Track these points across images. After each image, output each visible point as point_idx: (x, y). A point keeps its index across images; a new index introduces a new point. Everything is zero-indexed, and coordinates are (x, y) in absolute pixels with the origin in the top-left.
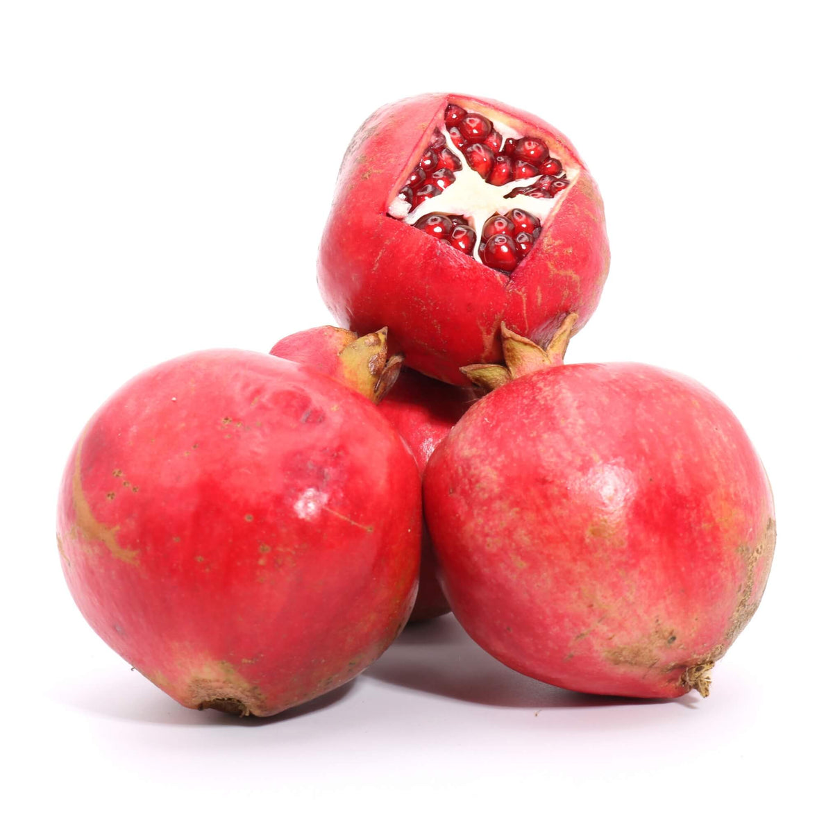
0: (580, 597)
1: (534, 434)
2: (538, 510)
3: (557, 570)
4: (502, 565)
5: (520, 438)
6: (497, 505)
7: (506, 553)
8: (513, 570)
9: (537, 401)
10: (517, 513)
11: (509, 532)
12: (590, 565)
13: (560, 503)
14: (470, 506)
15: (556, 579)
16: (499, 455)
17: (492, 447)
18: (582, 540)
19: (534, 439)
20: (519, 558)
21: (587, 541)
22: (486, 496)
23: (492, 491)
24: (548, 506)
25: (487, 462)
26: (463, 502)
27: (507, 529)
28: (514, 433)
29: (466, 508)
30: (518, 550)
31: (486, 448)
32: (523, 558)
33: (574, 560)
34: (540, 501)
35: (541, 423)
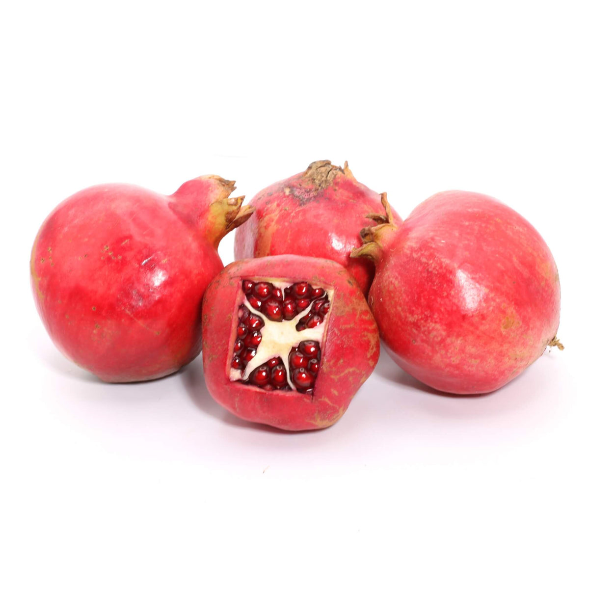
0: (509, 359)
1: (445, 294)
2: (473, 333)
3: (495, 354)
4: (465, 367)
5: (439, 300)
6: (449, 340)
7: (465, 360)
8: (472, 366)
9: (431, 272)
10: (462, 340)
11: (462, 351)
12: (510, 343)
13: (482, 324)
14: (433, 347)
15: (496, 359)
16: (433, 314)
17: (426, 311)
18: (501, 334)
19: (447, 297)
20: (473, 360)
21: (504, 333)
22: (439, 339)
23: (441, 335)
24: (477, 328)
25: (429, 321)
26: (426, 345)
27: (460, 350)
28: (433, 297)
29: (430, 348)
30: (472, 356)
31: (422, 313)
32: (475, 358)
33: (501, 345)
34: (471, 328)
35: (445, 286)
